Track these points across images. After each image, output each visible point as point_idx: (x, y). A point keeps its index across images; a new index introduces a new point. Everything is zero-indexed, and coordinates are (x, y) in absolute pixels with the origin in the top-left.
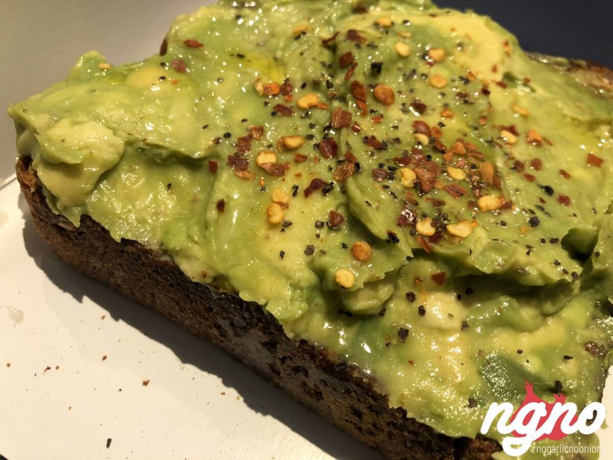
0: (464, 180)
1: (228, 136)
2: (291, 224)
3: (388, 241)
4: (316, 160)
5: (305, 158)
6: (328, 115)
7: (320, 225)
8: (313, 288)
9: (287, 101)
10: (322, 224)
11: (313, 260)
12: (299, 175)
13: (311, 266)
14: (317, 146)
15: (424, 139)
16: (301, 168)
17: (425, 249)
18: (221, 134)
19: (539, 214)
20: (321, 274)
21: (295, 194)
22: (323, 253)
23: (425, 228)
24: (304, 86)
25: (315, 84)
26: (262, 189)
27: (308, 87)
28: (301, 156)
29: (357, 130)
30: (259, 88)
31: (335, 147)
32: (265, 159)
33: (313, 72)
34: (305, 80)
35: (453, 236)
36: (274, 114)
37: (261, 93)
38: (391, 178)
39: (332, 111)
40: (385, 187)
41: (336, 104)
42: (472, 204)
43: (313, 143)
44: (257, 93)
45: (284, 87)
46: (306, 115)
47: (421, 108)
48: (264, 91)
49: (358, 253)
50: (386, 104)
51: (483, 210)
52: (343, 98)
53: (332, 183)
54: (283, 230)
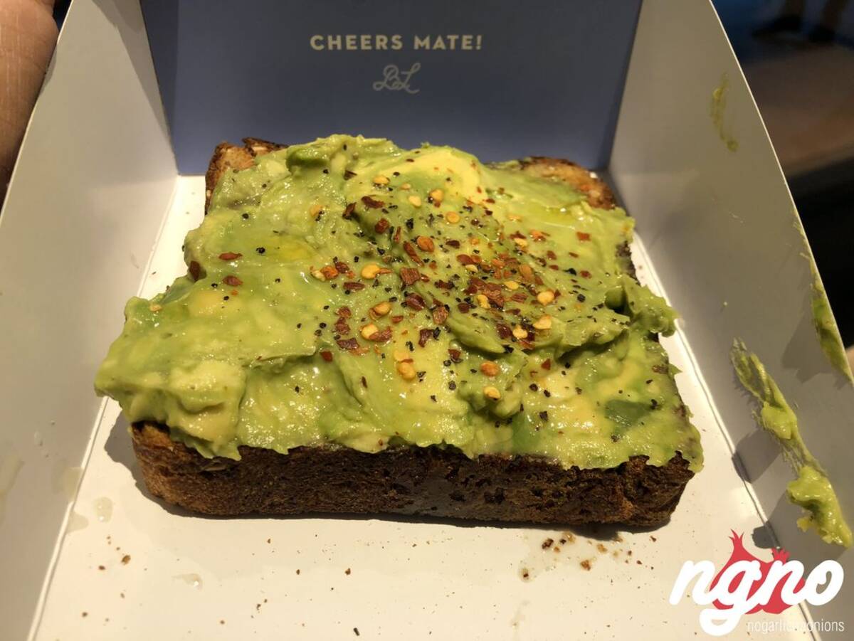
0: (519, 288)
1: (323, 325)
2: (425, 372)
3: (506, 353)
4: (412, 316)
5: (401, 317)
6: (395, 277)
7: (447, 364)
8: (468, 414)
9: (350, 277)
10: (449, 361)
11: (459, 391)
12: (405, 333)
13: (461, 397)
14: (404, 304)
15: (473, 268)
16: (402, 327)
17: (529, 348)
18: (316, 327)
19: (580, 292)
20: (470, 399)
21: (412, 349)
22: (464, 382)
23: (520, 333)
24: (356, 259)
25: (368, 255)
26: (383, 356)
27: (361, 260)
28: (396, 317)
29: (427, 280)
30: (318, 275)
31: (421, 300)
32: (370, 331)
33: (359, 246)
34: (355, 254)
35: (541, 331)
36: (348, 292)
37: (323, 279)
38: (474, 307)
39: (398, 272)
40: (475, 315)
41: (397, 265)
42: (535, 302)
43: (398, 303)
44: (319, 280)
45: (340, 267)
46: (377, 283)
47: (455, 244)
48: (325, 276)
49: (489, 371)
50: (431, 251)
51: (544, 304)
52: (400, 259)
53: (437, 328)
54: (421, 380)
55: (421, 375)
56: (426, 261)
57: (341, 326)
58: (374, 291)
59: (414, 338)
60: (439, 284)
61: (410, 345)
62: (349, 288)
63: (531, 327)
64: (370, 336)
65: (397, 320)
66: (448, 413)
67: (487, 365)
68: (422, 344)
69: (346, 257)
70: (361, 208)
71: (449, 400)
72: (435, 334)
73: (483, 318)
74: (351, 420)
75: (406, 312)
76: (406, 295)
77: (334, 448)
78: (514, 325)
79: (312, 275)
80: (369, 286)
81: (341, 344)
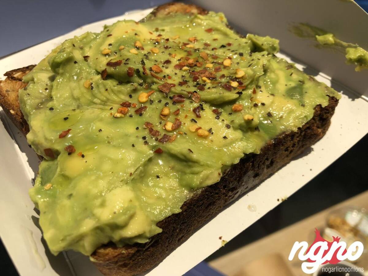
0: (213, 65)
1: (144, 138)
2: (211, 129)
3: (240, 96)
4: (182, 107)
5: (178, 110)
6: (158, 93)
7: (217, 118)
9: (135, 107)
10: (217, 116)
11: (233, 127)
12: (186, 117)
13: (235, 129)
14: (174, 103)
15: (186, 68)
16: (182, 114)
17: (244, 88)
18: (141, 140)
20: (240, 127)
21: (196, 122)
22: (232, 121)
23: (235, 84)
24: (131, 96)
25: (135, 90)
26: (185, 134)
27: (133, 95)
28: (176, 112)
29: (174, 85)
30: (119, 115)
31: (180, 96)
32: (169, 126)
33: (127, 89)
34: (128, 94)
35: (242, 77)
36: (141, 115)
37: (123, 116)
38: (205, 85)
39: (157, 90)
40: (209, 88)
41: (154, 87)
42: (225, 67)
43: (170, 104)
44: (121, 117)
45: (126, 105)
46: (151, 102)
47: (168, 62)
48: (123, 114)
49: (238, 109)
50: (161, 71)
51: (230, 66)
52: (153, 83)
53: (200, 104)
54: (212, 133)
55: (210, 131)
56: (165, 77)
57: (153, 132)
58: (153, 106)
59: (193, 116)
60: (181, 84)
61: (193, 121)
62: (139, 112)
63: (236, 78)
64: (172, 128)
65: (177, 113)
66: (237, 140)
67: (235, 107)
68: (199, 117)
69: (125, 98)
70: (111, 70)
71: (232, 134)
72: (201, 108)
73: (213, 87)
74: (197, 173)
75: (178, 106)
76: (171, 98)
77: (199, 192)
78: (228, 82)
79: (115, 117)
80: (148, 105)
81: (161, 141)
